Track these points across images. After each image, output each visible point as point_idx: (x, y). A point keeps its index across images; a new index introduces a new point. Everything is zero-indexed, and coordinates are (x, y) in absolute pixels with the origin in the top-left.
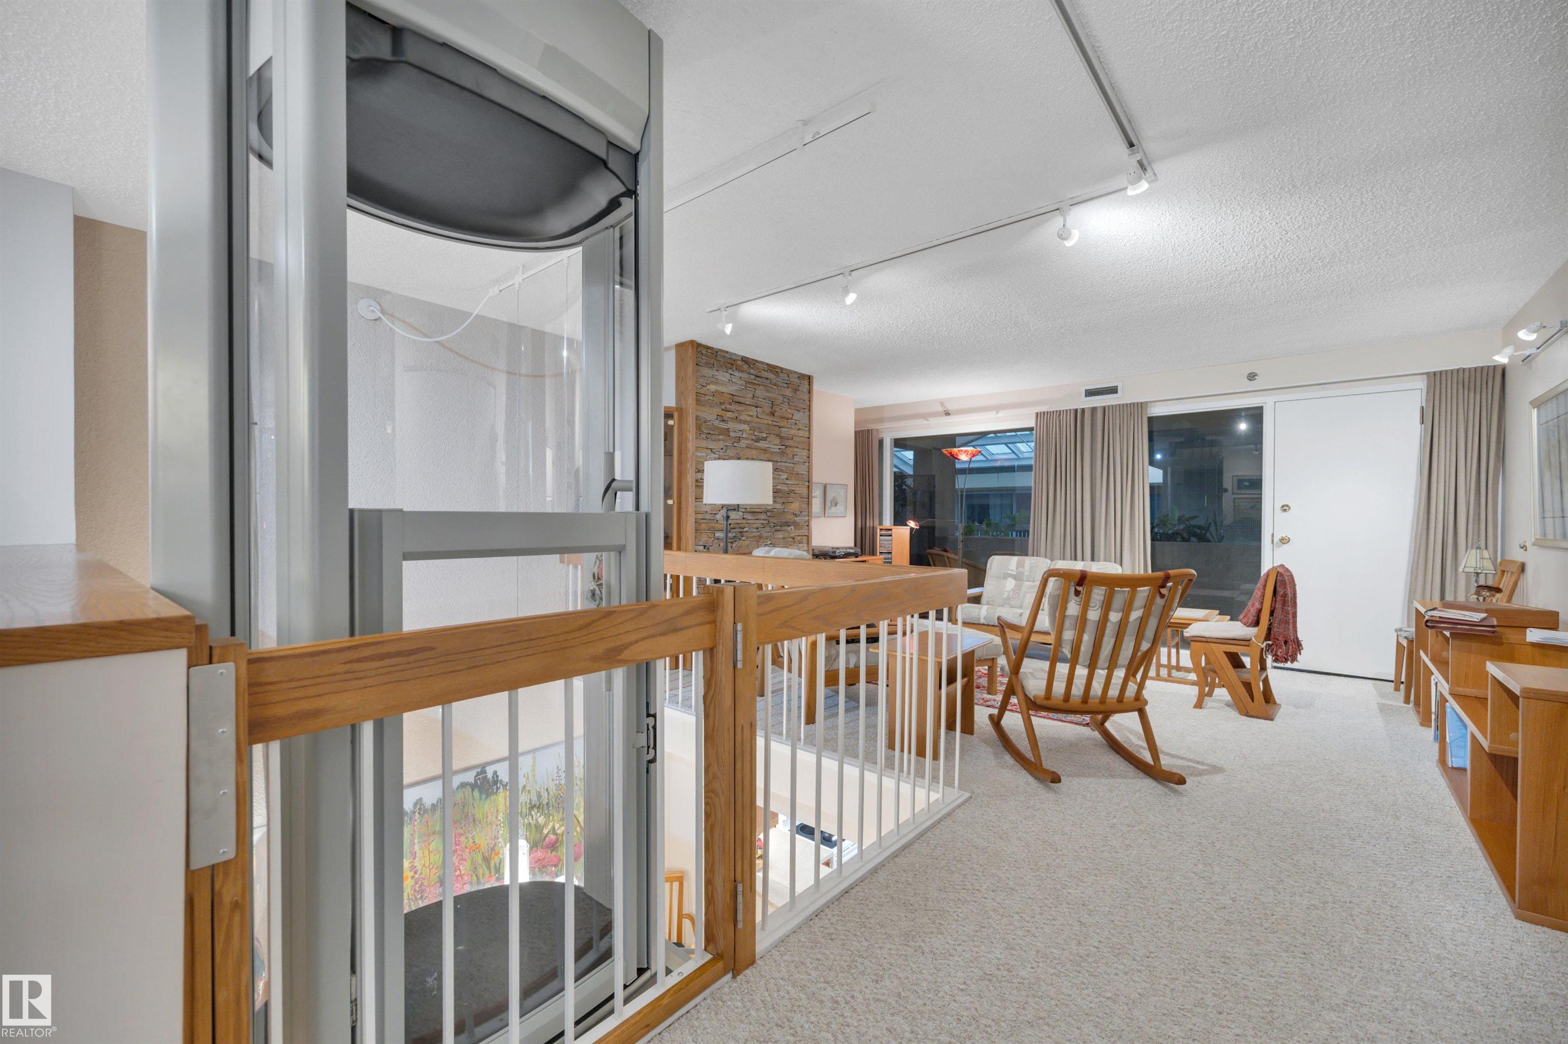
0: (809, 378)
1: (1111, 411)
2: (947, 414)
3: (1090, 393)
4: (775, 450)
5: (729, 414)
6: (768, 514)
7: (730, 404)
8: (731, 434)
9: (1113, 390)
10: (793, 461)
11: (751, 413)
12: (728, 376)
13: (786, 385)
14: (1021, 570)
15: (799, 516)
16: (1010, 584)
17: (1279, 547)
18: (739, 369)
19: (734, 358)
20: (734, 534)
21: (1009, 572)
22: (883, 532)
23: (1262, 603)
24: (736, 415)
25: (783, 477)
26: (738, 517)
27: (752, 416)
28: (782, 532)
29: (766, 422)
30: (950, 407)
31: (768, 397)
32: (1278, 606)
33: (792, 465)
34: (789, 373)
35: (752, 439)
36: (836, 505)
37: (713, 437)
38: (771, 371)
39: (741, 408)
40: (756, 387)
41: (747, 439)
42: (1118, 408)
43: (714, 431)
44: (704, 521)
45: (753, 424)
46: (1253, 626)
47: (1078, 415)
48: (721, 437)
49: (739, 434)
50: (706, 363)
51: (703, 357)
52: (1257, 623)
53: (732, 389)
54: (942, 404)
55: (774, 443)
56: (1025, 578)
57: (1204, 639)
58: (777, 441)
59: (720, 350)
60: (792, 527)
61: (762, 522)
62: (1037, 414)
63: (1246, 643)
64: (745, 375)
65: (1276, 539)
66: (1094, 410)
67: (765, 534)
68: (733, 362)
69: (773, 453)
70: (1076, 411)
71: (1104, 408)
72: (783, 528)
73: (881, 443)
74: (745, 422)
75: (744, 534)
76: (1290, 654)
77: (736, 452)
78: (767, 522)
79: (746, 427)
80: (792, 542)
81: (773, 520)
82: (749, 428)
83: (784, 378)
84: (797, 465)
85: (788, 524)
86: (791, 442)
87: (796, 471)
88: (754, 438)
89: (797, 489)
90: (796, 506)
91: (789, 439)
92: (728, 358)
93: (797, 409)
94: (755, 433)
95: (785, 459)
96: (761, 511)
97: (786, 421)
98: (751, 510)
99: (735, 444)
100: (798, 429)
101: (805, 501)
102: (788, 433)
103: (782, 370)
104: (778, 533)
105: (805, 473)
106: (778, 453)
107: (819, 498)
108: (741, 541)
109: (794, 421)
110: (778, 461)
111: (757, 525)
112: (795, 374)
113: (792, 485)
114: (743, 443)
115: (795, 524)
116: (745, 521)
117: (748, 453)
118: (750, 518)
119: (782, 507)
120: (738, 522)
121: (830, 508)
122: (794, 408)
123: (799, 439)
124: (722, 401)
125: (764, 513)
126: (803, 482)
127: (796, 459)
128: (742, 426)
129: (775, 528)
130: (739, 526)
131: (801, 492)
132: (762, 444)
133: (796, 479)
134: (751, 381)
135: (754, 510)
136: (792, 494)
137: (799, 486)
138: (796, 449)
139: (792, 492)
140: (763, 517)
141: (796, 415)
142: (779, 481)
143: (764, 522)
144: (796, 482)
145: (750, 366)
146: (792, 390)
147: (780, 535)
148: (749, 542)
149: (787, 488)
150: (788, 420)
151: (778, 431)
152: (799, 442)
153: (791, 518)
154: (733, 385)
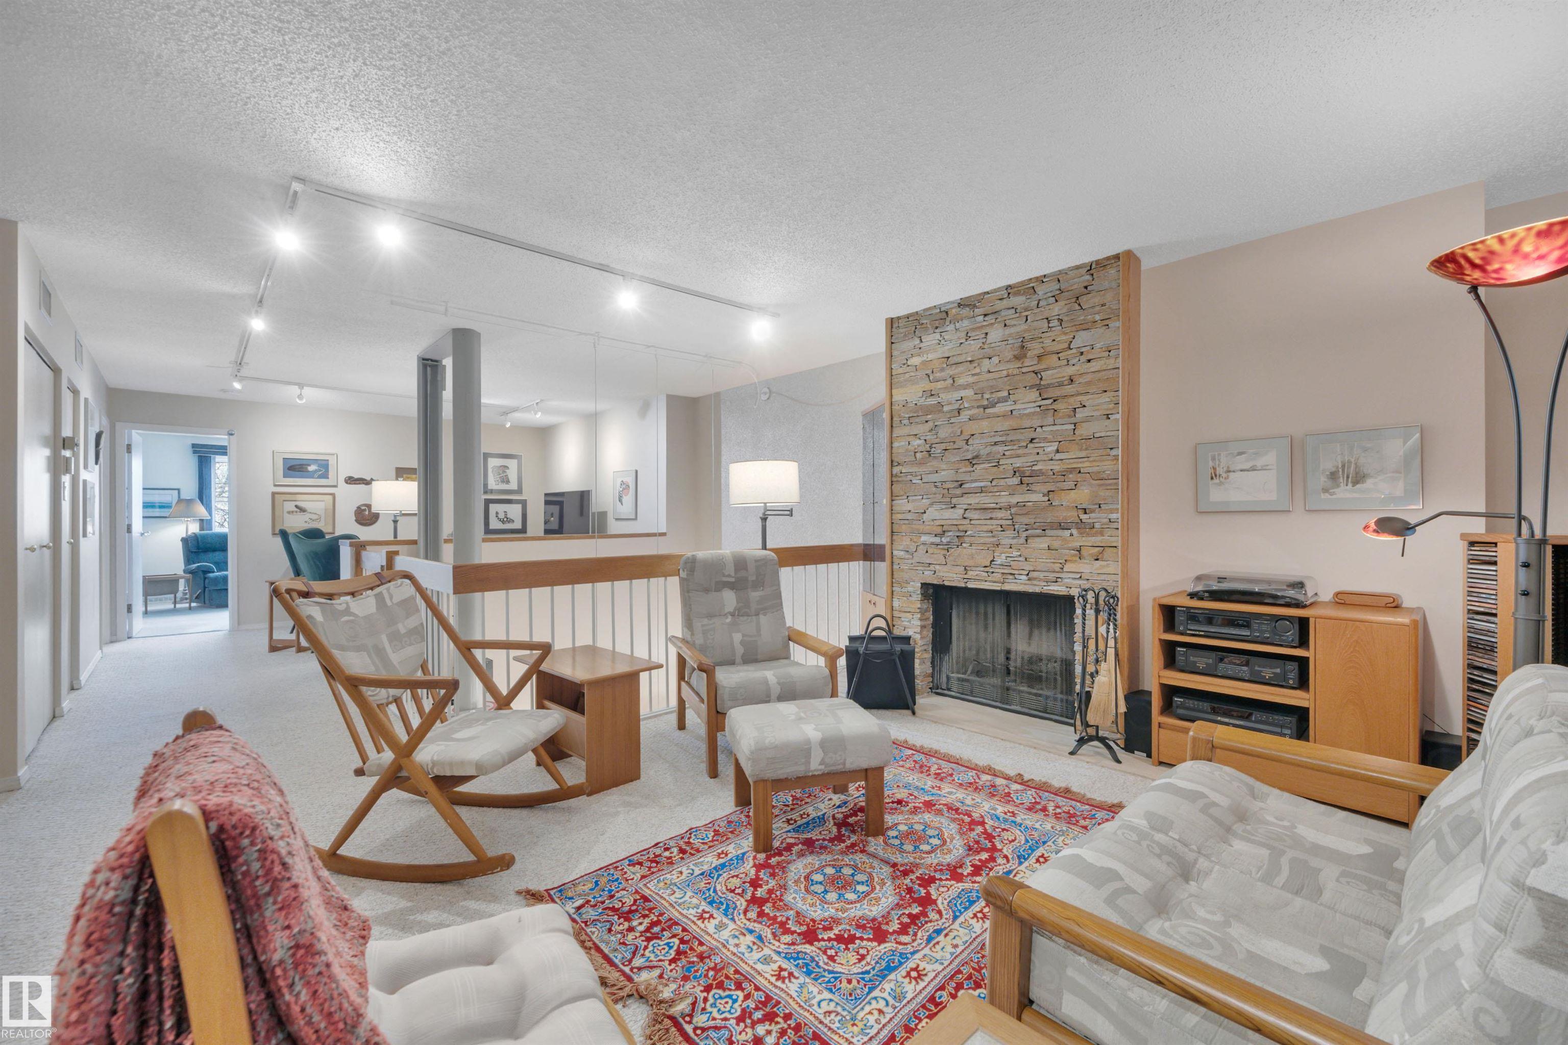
4: (1028, 411)
5: (940, 385)
6: (1013, 510)
7: (942, 370)
8: (945, 408)
10: (1074, 420)
11: (977, 371)
13: (1053, 300)
15: (1092, 511)
18: (953, 320)
19: (946, 308)
20: (948, 539)
24: (950, 381)
25: (1049, 449)
26: (955, 516)
27: (979, 374)
28: (1048, 539)
29: (1006, 373)
31: (1010, 335)
33: (1073, 426)
34: (1058, 277)
36: (1355, 483)
37: (917, 420)
38: (1018, 294)
39: (959, 369)
40: (988, 330)
41: (969, 409)
43: (917, 412)
44: (906, 522)
45: (980, 385)
48: (929, 416)
49: (958, 405)
50: (905, 333)
51: (901, 331)
53: (946, 349)
55: (1028, 399)
58: (1034, 395)
59: (922, 309)
60: (1074, 531)
61: (1000, 522)
64: (966, 323)
67: (1006, 542)
68: (944, 315)
69: (1021, 416)
72: (1048, 532)
74: (967, 386)
75: (967, 539)
77: (952, 430)
78: (1010, 522)
79: (969, 393)
80: (1075, 555)
81: (1025, 520)
82: (972, 393)
83: (1048, 290)
84: (1084, 424)
85: (1061, 526)
86: (1069, 389)
87: (1081, 435)
88: (986, 403)
89: (1085, 466)
90: (1083, 495)
91: (1061, 385)
92: (937, 314)
93: (1084, 327)
94: (987, 396)
95: (1050, 420)
96: (998, 506)
97: (1055, 357)
98: (979, 506)
99: (953, 420)
100: (1089, 361)
101: (1110, 485)
102: (1061, 375)
103: (1041, 280)
104: (1038, 539)
105: (1108, 434)
106: (1034, 413)
107: (1253, 469)
108: (960, 548)
109: (1074, 351)
110: (1035, 426)
111: (991, 527)
112: (1075, 272)
113: (1072, 461)
114: (965, 415)
115: (1080, 525)
116: (967, 521)
117: (974, 427)
118: (976, 517)
119: (1046, 498)
120: (955, 523)
121: (1325, 490)
122: (1074, 329)
123: (1088, 378)
124: (929, 372)
125: (1006, 509)
126: (1101, 452)
127: (1080, 414)
128: (963, 393)
129: (1030, 532)
130: (955, 528)
131: (1095, 469)
132: (1001, 408)
133: (1081, 450)
134: (978, 325)
135: (986, 506)
136: (1071, 476)
137: (1091, 459)
138: (1080, 398)
139: (1071, 473)
140: (1003, 515)
141: (1082, 339)
142: (1037, 458)
143: (1004, 522)
144: (1083, 454)
145: (975, 306)
146: (1068, 301)
147: (1043, 543)
148: (974, 551)
149: (1057, 467)
150: (1060, 355)
151: (1035, 380)
152: (1089, 383)
153: (1072, 515)
154: (946, 345)
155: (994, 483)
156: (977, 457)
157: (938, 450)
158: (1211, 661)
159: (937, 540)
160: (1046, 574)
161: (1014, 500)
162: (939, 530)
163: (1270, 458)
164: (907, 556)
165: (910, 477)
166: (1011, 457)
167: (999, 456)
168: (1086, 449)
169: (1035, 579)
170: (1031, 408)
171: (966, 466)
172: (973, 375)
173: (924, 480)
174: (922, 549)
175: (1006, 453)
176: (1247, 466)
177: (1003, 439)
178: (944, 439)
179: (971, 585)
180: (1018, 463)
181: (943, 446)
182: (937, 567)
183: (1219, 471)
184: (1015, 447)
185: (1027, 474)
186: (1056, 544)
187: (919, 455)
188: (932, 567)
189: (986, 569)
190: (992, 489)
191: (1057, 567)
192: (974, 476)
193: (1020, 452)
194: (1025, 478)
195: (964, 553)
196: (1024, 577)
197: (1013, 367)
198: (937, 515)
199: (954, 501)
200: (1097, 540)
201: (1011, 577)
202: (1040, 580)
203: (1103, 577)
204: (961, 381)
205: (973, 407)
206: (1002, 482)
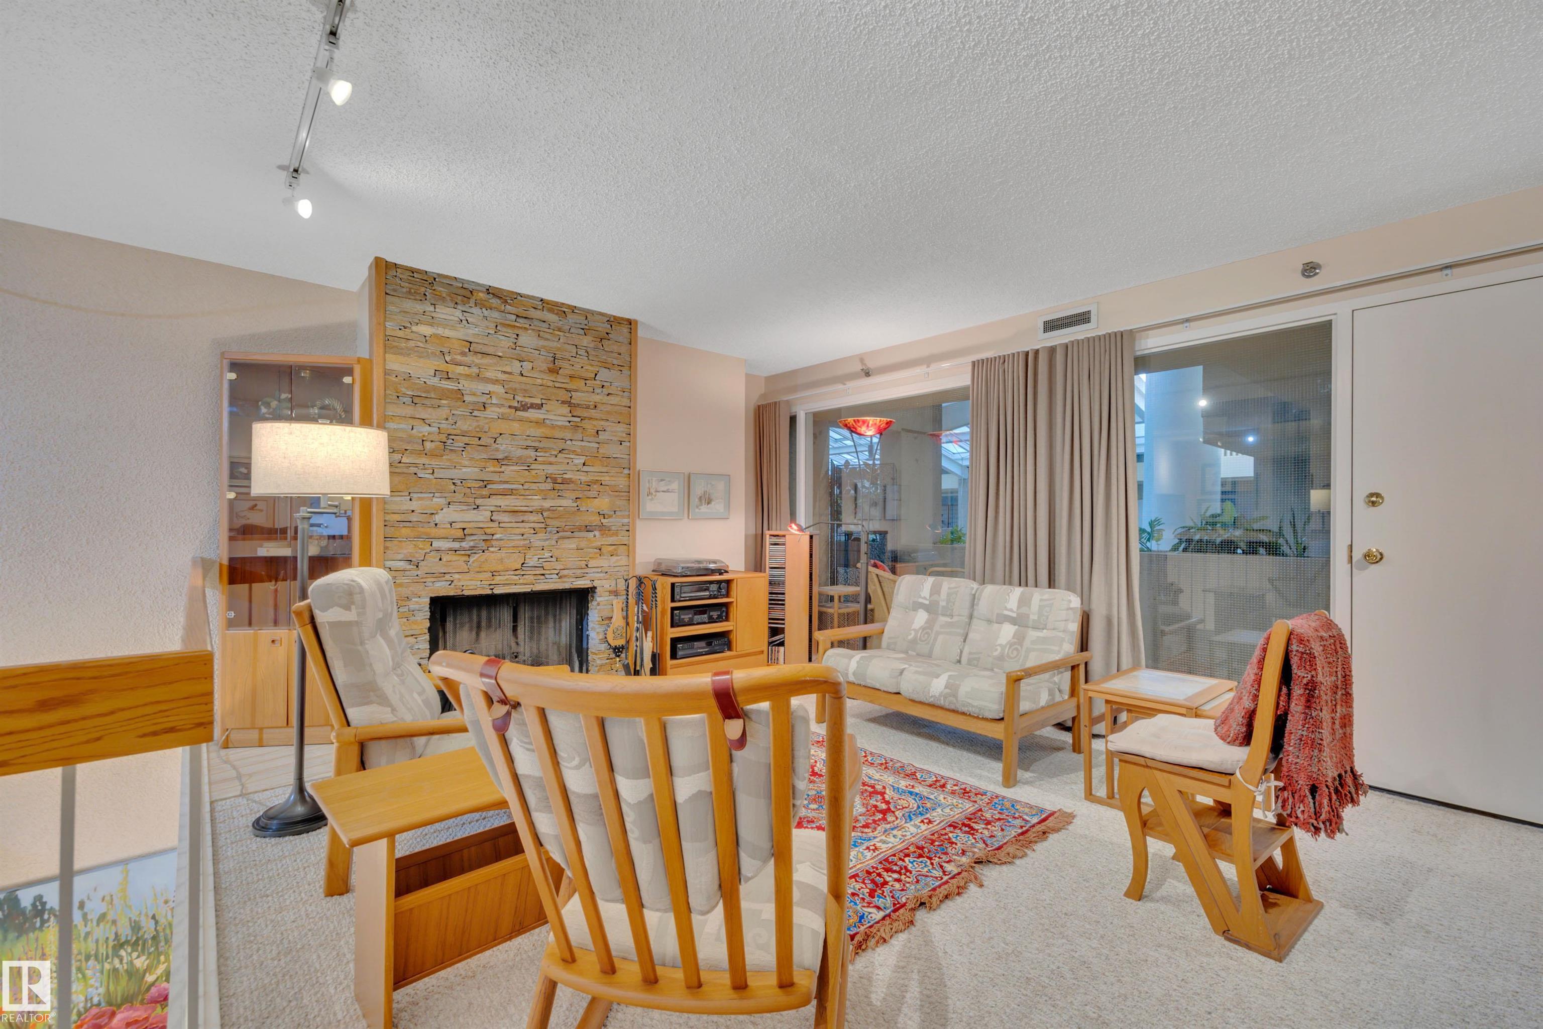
0: (630, 324)
1: (1075, 348)
2: (868, 374)
3: (1051, 326)
4: (559, 423)
5: (460, 370)
6: (545, 514)
7: (463, 354)
8: (466, 398)
9: (1083, 318)
10: (597, 440)
11: (508, 369)
12: (458, 313)
13: (582, 332)
14: (935, 597)
15: (610, 517)
16: (921, 618)
17: (1364, 568)
18: (480, 304)
19: (471, 287)
20: (472, 544)
21: (921, 600)
22: (775, 540)
23: (1256, 697)
24: (475, 370)
25: (576, 461)
26: (481, 518)
27: (510, 373)
28: (576, 540)
29: (539, 381)
30: (871, 364)
31: (544, 347)
32: (1296, 707)
33: (597, 445)
34: (587, 314)
35: (510, 407)
36: (708, 503)
37: (427, 402)
38: (551, 311)
39: (486, 361)
40: (519, 332)
41: (497, 406)
42: (1086, 344)
43: (428, 392)
45: (511, 385)
46: (1241, 745)
47: (1029, 359)
48: (444, 402)
49: (484, 399)
50: (410, 292)
51: (403, 284)
52: (1247, 739)
53: (470, 333)
54: (862, 361)
55: (559, 412)
56: (940, 612)
57: (1141, 761)
58: (565, 410)
59: (439, 275)
60: (597, 533)
61: (532, 525)
62: (974, 363)
63: (1224, 780)
64: (495, 314)
65: (1357, 555)
66: (1052, 350)
68: (468, 294)
69: (553, 427)
70: (1027, 354)
71: (1066, 346)
72: (576, 534)
73: (793, 420)
74: (496, 382)
75: (494, 543)
76: (1323, 817)
77: (475, 424)
78: (543, 525)
79: (498, 389)
80: (596, 553)
81: (556, 523)
82: (503, 391)
83: (578, 322)
84: (605, 445)
85: (588, 529)
86: (593, 413)
87: (604, 454)
88: (516, 404)
89: (606, 479)
90: (603, 503)
91: (588, 407)
92: (457, 287)
93: (606, 365)
94: (518, 398)
95: (580, 436)
96: (530, 509)
97: (583, 382)
98: (509, 509)
99: (476, 413)
100: (608, 394)
101: (622, 496)
102: (587, 399)
103: (573, 309)
104: (566, 541)
105: (622, 456)
106: (565, 427)
107: (668, 491)
108: (487, 553)
109: (598, 382)
110: (567, 439)
111: (522, 531)
112: (600, 317)
113: (596, 474)
114: (492, 412)
115: (602, 528)
116: (495, 525)
117: (503, 426)
118: (506, 519)
119: (575, 505)
120: (481, 526)
121: (697, 507)
122: (600, 364)
123: (609, 408)
124: (445, 350)
125: (537, 512)
126: (617, 470)
127: (602, 436)
128: (490, 387)
129: (560, 534)
130: (482, 532)
131: (613, 483)
132: (532, 414)
133: (603, 466)
134: (508, 322)
135: (516, 509)
136: (595, 486)
137: (610, 474)
138: (603, 423)
139: (595, 484)
140: (535, 519)
141: (604, 375)
142: (568, 467)
143: (536, 525)
144: (604, 470)
145: (506, 302)
146: (595, 339)
147: (571, 544)
148: (503, 555)
149: (584, 478)
150: (587, 382)
151: (565, 396)
152: (609, 413)
153: (595, 520)
154: (469, 328)
155: (525, 487)
156: (506, 458)
157: (460, 442)
158: (690, 616)
159: (456, 545)
160: (574, 571)
161: (547, 504)
162: (460, 534)
163: (675, 486)
164: (409, 567)
165: (413, 470)
166: (544, 463)
167: (531, 460)
168: (606, 466)
169: (565, 576)
170: (562, 421)
171: (494, 466)
172: (505, 372)
173: (436, 475)
174: (433, 558)
175: (538, 458)
176: (665, 489)
177: (536, 444)
178: (466, 432)
179: (498, 591)
180: (551, 470)
181: (466, 440)
182: (456, 576)
183: (652, 491)
184: (547, 455)
185: (559, 481)
186: (583, 544)
187: (428, 445)
188: (447, 577)
189: (517, 573)
190: (523, 492)
191: (583, 564)
192: (504, 477)
193: (553, 459)
194: (558, 483)
195: (493, 558)
196: (555, 576)
197: (548, 379)
198: (456, 517)
199: (478, 502)
200: (611, 540)
201: (542, 577)
202: (571, 577)
203: (617, 569)
204: (490, 374)
205: (503, 405)
206: (534, 486)
